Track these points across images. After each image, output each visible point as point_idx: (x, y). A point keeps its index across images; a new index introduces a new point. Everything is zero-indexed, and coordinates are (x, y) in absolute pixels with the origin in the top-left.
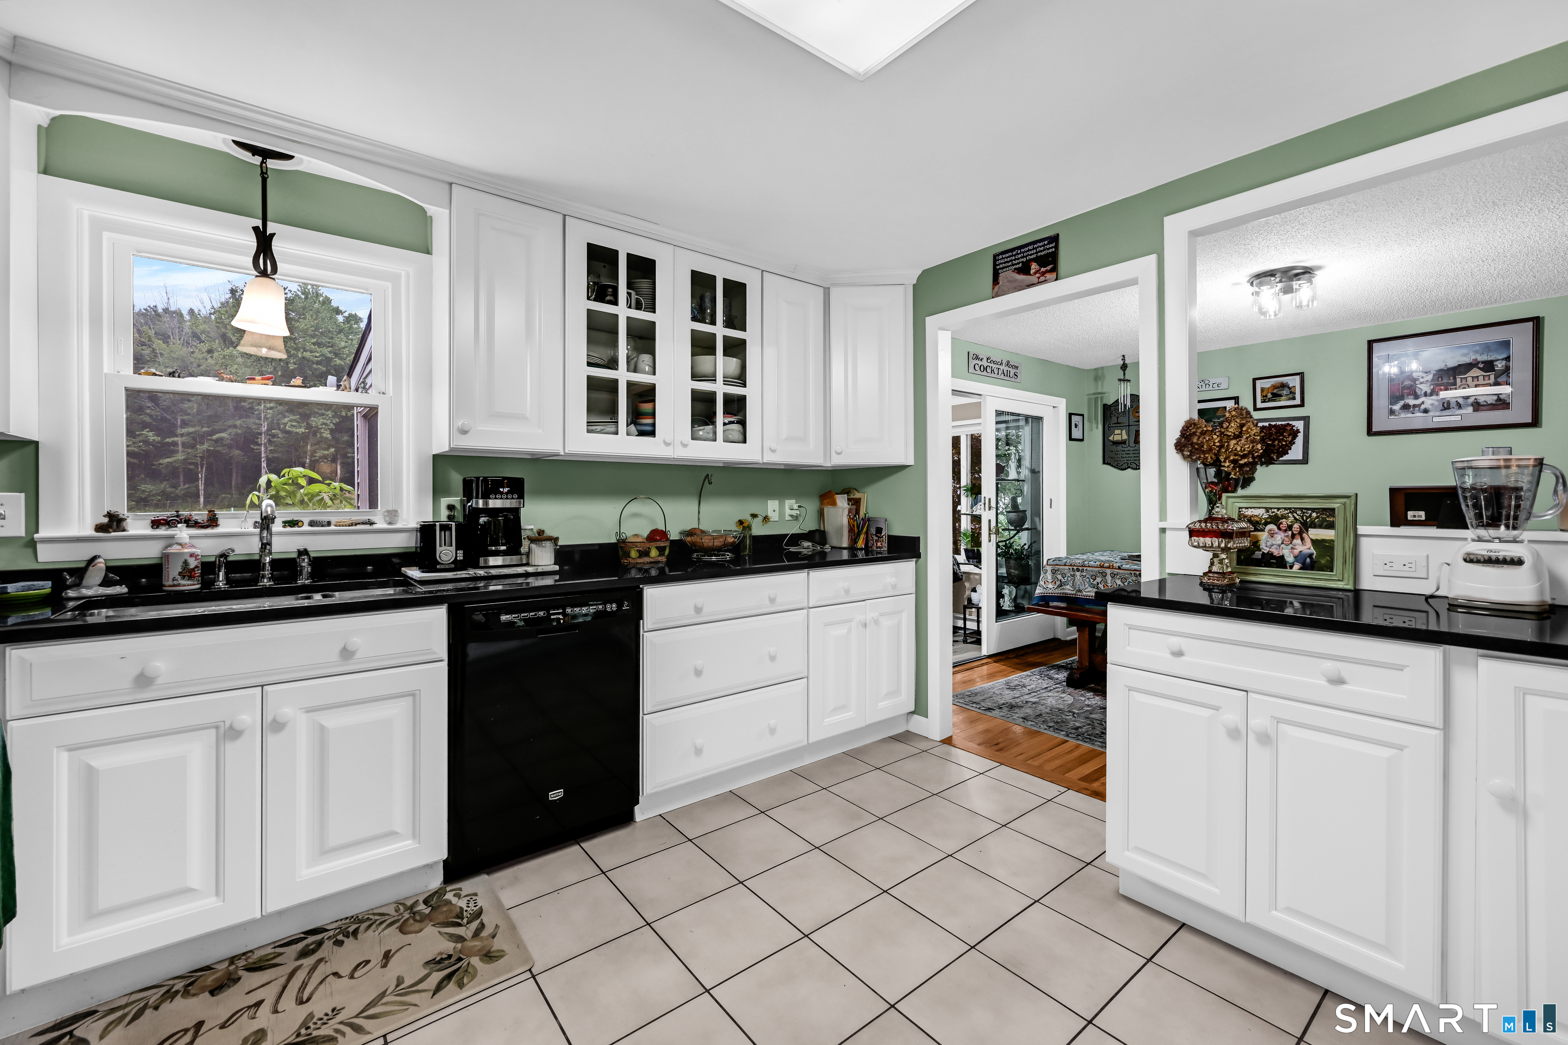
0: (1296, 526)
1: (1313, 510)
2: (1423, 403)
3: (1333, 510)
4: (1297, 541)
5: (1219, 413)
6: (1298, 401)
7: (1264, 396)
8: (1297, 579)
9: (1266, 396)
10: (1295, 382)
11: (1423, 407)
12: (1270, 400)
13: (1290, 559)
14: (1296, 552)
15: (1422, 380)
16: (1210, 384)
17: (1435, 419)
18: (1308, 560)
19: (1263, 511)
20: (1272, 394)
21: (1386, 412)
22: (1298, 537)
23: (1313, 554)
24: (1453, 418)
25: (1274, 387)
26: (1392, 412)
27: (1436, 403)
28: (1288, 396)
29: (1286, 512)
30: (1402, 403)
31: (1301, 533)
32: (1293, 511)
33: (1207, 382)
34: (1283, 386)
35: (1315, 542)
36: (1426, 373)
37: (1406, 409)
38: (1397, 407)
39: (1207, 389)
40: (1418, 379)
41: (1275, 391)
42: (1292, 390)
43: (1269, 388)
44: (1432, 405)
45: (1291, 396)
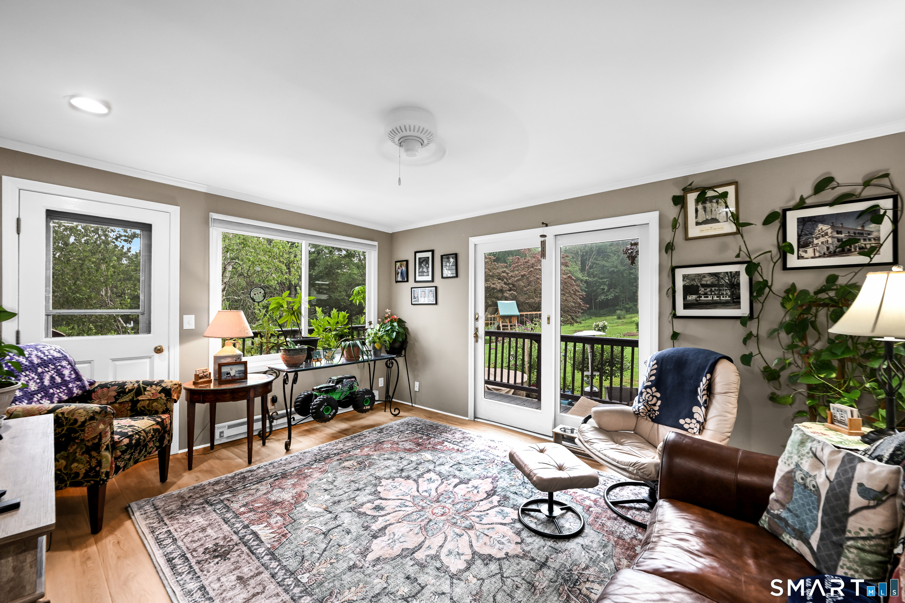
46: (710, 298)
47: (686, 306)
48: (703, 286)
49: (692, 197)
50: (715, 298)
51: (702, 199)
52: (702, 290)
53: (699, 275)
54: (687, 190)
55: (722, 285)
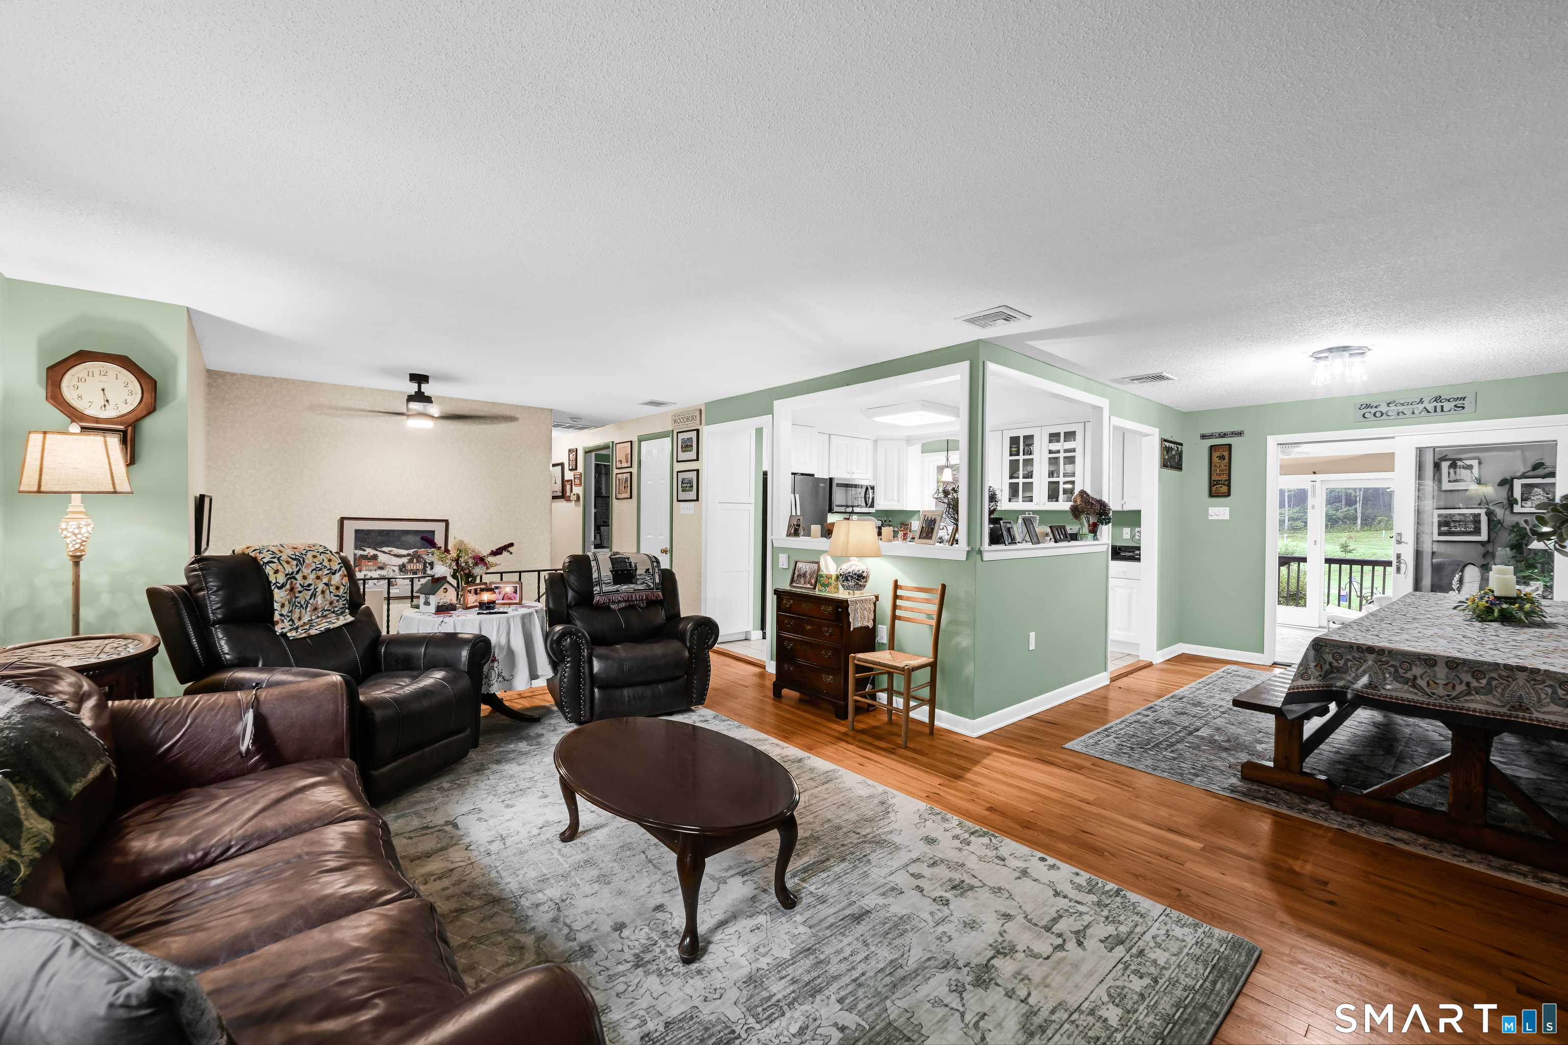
46: (1459, 529)
47: (1440, 534)
48: (1454, 521)
49: (1445, 465)
50: (1463, 529)
51: (1453, 465)
52: (1452, 524)
53: (1450, 514)
54: (1444, 459)
55: (1468, 521)
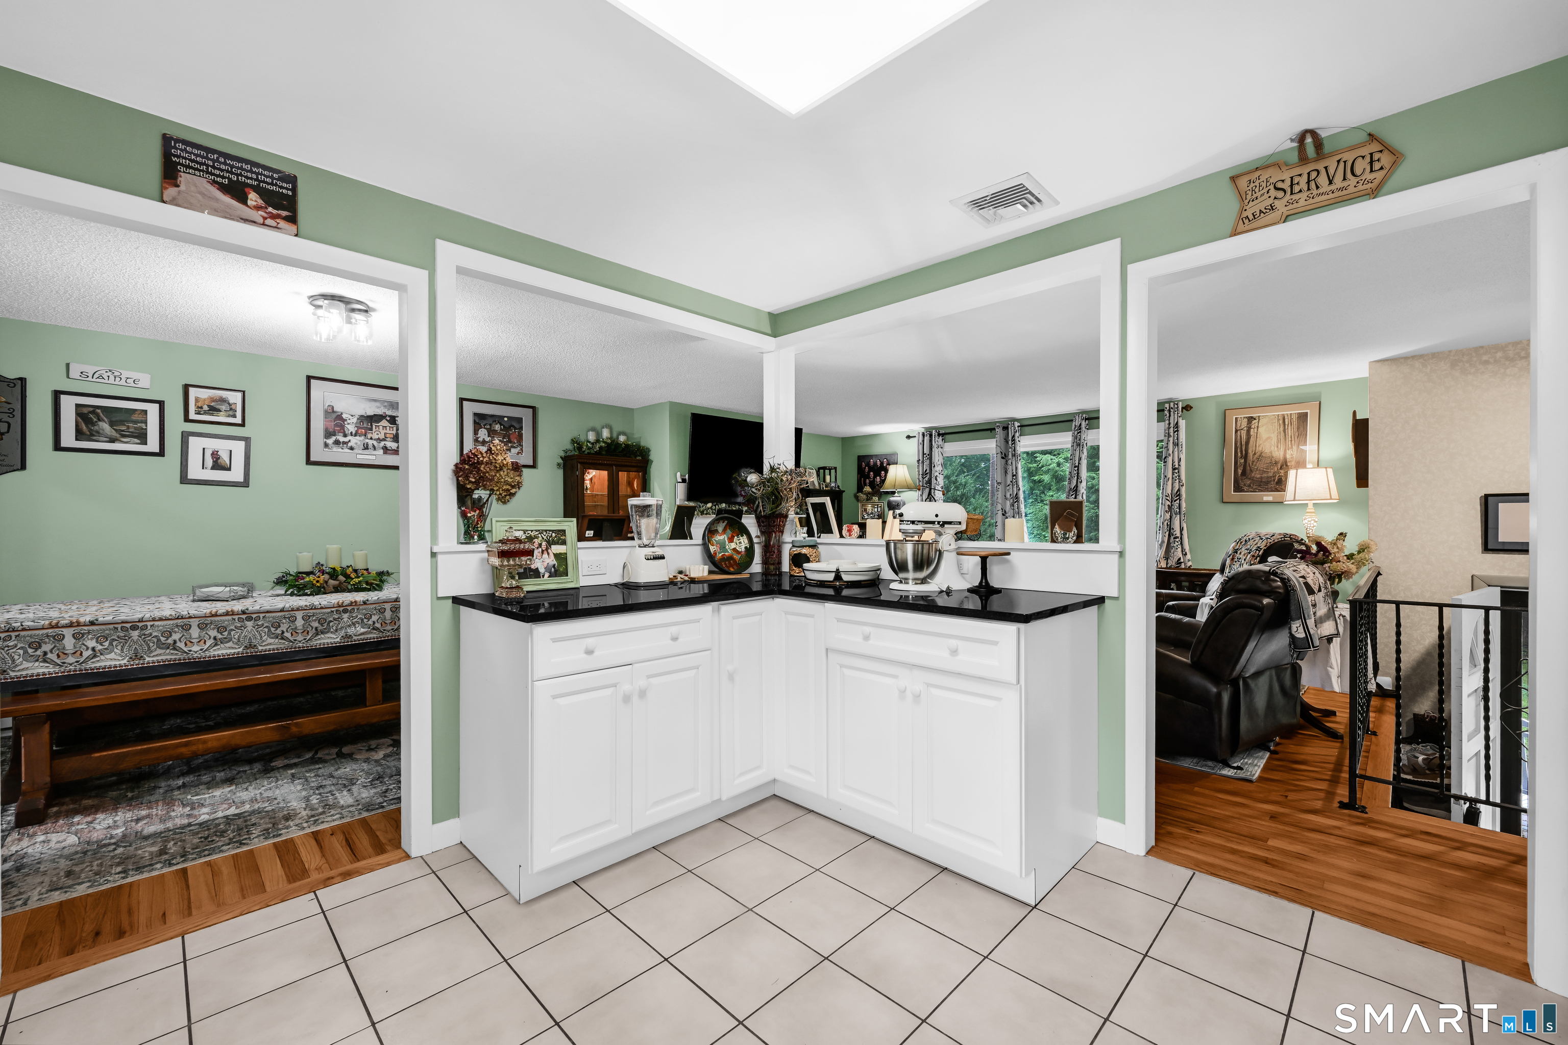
0: (544, 544)
1: (553, 531)
2: (350, 441)
3: (564, 531)
4: (545, 555)
5: (135, 417)
6: (238, 420)
7: (198, 407)
8: (548, 585)
9: (201, 408)
10: (235, 398)
11: (350, 444)
12: (205, 413)
13: (542, 570)
14: (545, 564)
15: (349, 421)
16: (123, 377)
17: (359, 456)
18: (553, 569)
19: (522, 533)
20: (209, 406)
21: (322, 445)
22: (545, 552)
23: (555, 565)
24: (370, 457)
25: (213, 400)
26: (326, 445)
27: (359, 443)
28: (228, 412)
29: (537, 533)
30: (334, 438)
31: (547, 549)
32: (541, 532)
33: (117, 374)
34: (223, 400)
35: (557, 556)
36: (352, 416)
37: (337, 444)
38: (330, 441)
39: (117, 383)
40: (346, 420)
41: (213, 404)
42: (233, 407)
43: (205, 400)
44: (356, 444)
45: (231, 413)
